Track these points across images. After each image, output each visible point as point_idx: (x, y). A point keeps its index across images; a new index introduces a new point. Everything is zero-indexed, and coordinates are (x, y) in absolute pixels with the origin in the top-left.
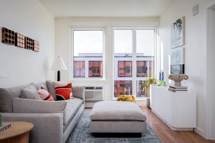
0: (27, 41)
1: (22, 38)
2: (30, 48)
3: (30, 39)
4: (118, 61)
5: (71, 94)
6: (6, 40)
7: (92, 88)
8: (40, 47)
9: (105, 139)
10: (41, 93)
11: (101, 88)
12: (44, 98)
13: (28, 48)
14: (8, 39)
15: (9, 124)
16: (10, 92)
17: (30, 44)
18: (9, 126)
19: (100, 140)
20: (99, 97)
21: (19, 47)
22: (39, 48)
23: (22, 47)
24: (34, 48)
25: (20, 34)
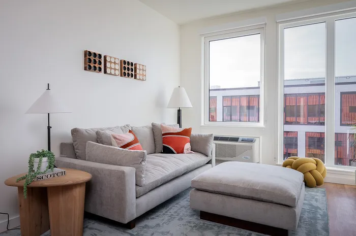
0: (124, 65)
1: (115, 63)
2: (128, 76)
3: (128, 62)
4: (342, 93)
5: (187, 146)
6: (90, 66)
7: (236, 140)
8: (147, 73)
9: (214, 226)
10: (117, 137)
11: (251, 141)
12: (122, 145)
13: (125, 75)
14: (92, 65)
15: (63, 170)
16: (86, 133)
17: (129, 70)
18: (63, 173)
19: (206, 225)
20: (247, 157)
21: (111, 74)
22: (145, 75)
23: (115, 75)
24: (135, 75)
25: (111, 57)
